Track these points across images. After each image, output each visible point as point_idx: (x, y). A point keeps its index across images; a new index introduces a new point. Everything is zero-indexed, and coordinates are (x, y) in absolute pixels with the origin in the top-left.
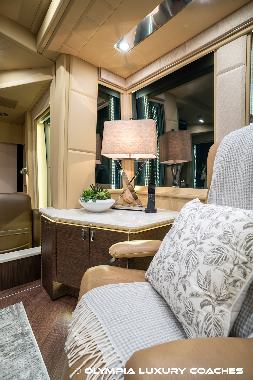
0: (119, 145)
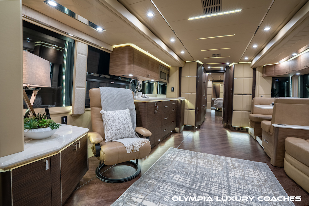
0: (37, 78)
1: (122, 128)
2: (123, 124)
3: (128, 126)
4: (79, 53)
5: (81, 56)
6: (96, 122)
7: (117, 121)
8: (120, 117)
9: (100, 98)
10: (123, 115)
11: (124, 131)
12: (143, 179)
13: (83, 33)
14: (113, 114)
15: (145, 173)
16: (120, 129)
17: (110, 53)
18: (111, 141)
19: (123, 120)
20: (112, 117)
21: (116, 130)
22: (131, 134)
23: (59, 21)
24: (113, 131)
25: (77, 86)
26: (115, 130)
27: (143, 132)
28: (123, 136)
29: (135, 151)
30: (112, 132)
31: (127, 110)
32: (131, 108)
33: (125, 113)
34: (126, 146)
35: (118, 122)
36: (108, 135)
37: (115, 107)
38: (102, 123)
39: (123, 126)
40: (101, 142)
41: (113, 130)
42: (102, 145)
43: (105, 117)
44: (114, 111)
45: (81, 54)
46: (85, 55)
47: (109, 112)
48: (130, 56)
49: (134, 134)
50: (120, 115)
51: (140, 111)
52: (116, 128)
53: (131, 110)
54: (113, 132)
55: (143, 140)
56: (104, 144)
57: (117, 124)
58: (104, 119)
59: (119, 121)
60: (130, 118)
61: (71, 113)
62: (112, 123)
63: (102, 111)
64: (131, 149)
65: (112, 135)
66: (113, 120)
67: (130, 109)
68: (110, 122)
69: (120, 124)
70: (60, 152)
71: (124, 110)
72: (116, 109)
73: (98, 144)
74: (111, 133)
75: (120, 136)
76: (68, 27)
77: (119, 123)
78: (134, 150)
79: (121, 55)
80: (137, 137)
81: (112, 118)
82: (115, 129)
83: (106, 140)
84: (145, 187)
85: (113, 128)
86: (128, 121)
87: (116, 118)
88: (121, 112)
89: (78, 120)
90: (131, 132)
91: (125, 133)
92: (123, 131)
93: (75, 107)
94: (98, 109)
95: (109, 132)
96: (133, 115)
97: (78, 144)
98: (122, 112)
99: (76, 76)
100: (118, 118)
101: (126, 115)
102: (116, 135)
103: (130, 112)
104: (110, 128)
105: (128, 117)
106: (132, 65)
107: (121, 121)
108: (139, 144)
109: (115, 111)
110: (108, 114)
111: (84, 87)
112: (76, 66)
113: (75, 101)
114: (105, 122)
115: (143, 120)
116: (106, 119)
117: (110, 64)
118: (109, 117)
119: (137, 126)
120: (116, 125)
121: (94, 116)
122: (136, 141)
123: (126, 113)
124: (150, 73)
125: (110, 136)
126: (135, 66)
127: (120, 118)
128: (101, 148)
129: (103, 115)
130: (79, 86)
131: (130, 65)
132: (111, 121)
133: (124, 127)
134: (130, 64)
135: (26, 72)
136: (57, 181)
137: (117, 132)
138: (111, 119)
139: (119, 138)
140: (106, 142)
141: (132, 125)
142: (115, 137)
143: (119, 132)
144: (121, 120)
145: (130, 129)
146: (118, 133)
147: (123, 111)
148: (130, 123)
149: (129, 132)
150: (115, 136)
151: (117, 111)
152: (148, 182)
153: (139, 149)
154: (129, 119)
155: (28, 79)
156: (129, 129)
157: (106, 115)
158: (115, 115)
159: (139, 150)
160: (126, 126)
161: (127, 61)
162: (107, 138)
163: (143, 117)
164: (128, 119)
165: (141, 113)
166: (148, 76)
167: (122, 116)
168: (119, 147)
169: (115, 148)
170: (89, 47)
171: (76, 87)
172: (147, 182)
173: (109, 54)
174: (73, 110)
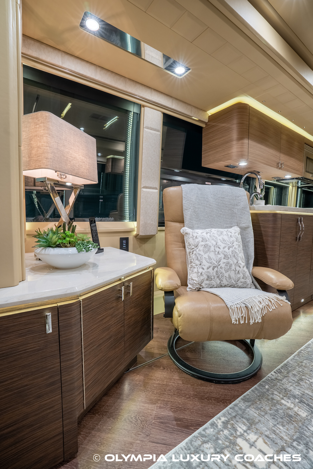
0: (70, 162)
1: (223, 265)
2: (226, 257)
3: (236, 261)
4: (148, 128)
5: (150, 133)
6: (175, 250)
7: (212, 249)
8: (219, 241)
9: (182, 204)
10: (226, 238)
11: (226, 271)
12: (268, 390)
13: (153, 90)
14: (204, 234)
15: (272, 373)
16: (219, 267)
17: (203, 125)
18: (199, 290)
19: (226, 249)
20: (204, 240)
21: (210, 267)
22: (243, 280)
23: (112, 72)
24: (203, 269)
25: (144, 185)
26: (208, 268)
27: (271, 279)
28: (225, 282)
29: (252, 322)
30: (201, 270)
31: (235, 231)
32: (244, 225)
33: (230, 234)
34: (229, 306)
35: (215, 251)
36: (193, 277)
37: (211, 224)
38: (184, 252)
39: (225, 261)
40: (177, 288)
41: (203, 267)
42: (178, 295)
43: (189, 241)
44: (207, 230)
45: (152, 129)
46: (158, 131)
47: (197, 231)
48: (241, 124)
49: (249, 280)
50: (220, 238)
51: (263, 232)
52: (210, 265)
53: (243, 230)
54: (204, 271)
55: (273, 296)
56: (184, 294)
57: (212, 255)
58: (186, 244)
59: (217, 249)
60: (241, 246)
61: (135, 233)
62: (202, 253)
63: (185, 229)
64: (240, 315)
65: (202, 278)
66: (205, 246)
67: (241, 228)
68: (197, 250)
69: (219, 256)
70: (81, 298)
71: (229, 230)
72: (211, 225)
73: (169, 293)
74: (199, 274)
75: (218, 282)
76: (127, 80)
77: (217, 253)
78: (249, 319)
79: (223, 125)
80: (256, 288)
81: (203, 243)
82: (208, 265)
83: (189, 286)
84: (274, 417)
85: (204, 262)
86: (237, 251)
87: (211, 243)
88: (222, 233)
89: (147, 246)
90: (241, 275)
91: (229, 276)
92: (224, 272)
93: (141, 223)
94: (177, 225)
95: (195, 270)
96: (248, 240)
97: (128, 287)
98: (225, 233)
99: (143, 169)
100: (215, 243)
101: (232, 239)
102: (209, 278)
103: (241, 234)
104: (198, 263)
105: (235, 243)
106: (246, 141)
107: (220, 250)
108: (261, 306)
109: (210, 229)
110: (195, 235)
111: (156, 189)
112: (143, 151)
113: (141, 211)
114: (188, 250)
115: (269, 253)
116: (190, 245)
117: (204, 147)
118: (197, 240)
119: (256, 264)
120: (210, 258)
121: (171, 238)
122: (255, 297)
123: (233, 234)
124: (283, 158)
125: (196, 279)
126: (252, 143)
127: (219, 243)
128: (176, 301)
129: (185, 236)
130: (147, 186)
131: (241, 142)
132: (201, 248)
133: (228, 263)
134: (240, 138)
135: (48, 148)
136: (73, 359)
137: (212, 272)
138: (200, 244)
139: (215, 286)
140: (188, 289)
141: (244, 261)
142: (208, 282)
143: (217, 271)
144: (221, 248)
145: (241, 269)
146: (215, 274)
147: (226, 230)
148: (241, 255)
149: (239, 276)
150: (207, 280)
151: (213, 230)
152: (281, 404)
153: (263, 318)
154: (239, 246)
155: (51, 160)
156: (238, 268)
157: (191, 236)
158: (209, 237)
159: (260, 321)
160: (232, 261)
161: (234, 134)
162: (191, 282)
163: (270, 246)
164: (237, 247)
165: (264, 238)
166: (279, 166)
167: (224, 240)
168: (213, 305)
169: (204, 305)
170: (166, 116)
171: (143, 188)
172: (278, 401)
173: (200, 128)
174: (138, 227)
